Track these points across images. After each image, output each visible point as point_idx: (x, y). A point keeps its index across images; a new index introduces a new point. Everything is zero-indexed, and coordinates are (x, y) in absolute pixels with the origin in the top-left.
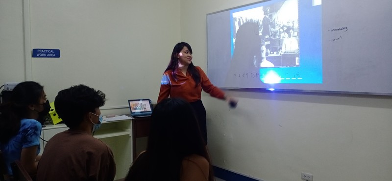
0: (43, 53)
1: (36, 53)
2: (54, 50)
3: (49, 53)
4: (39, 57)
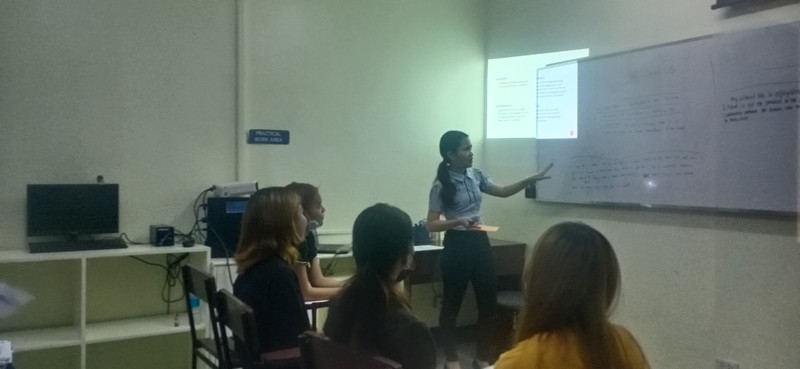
0: (263, 136)
1: (255, 137)
2: (281, 132)
3: (273, 137)
4: (258, 143)
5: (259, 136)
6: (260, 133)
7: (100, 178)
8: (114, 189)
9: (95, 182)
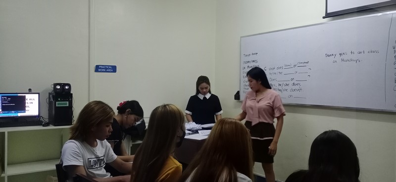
1: (98, 69)
3: (108, 69)
4: (100, 72)
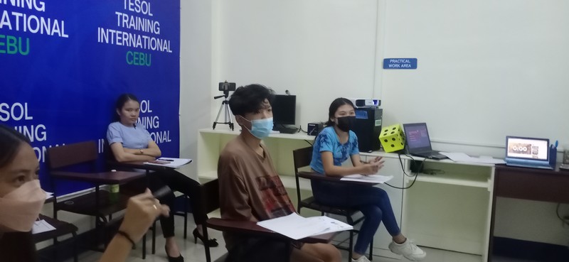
0: (396, 63)
2: (410, 59)
5: (392, 63)
6: (393, 61)
7: (287, 91)
8: (293, 98)
9: (284, 94)
